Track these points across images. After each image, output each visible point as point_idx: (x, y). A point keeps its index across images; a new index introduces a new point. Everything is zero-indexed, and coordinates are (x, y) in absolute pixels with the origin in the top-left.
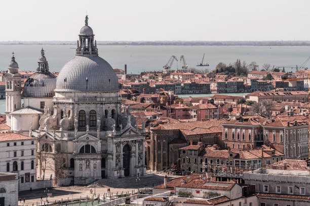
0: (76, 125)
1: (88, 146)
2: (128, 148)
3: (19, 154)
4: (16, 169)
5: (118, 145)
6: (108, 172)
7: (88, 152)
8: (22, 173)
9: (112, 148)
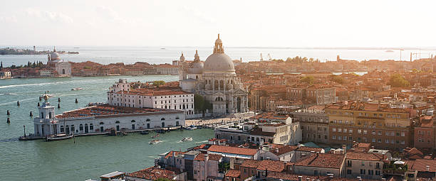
0: (213, 87)
1: (219, 98)
2: (239, 99)
3: (185, 101)
4: (184, 108)
5: (234, 97)
6: (229, 110)
7: (219, 100)
8: (187, 110)
9: (231, 98)
